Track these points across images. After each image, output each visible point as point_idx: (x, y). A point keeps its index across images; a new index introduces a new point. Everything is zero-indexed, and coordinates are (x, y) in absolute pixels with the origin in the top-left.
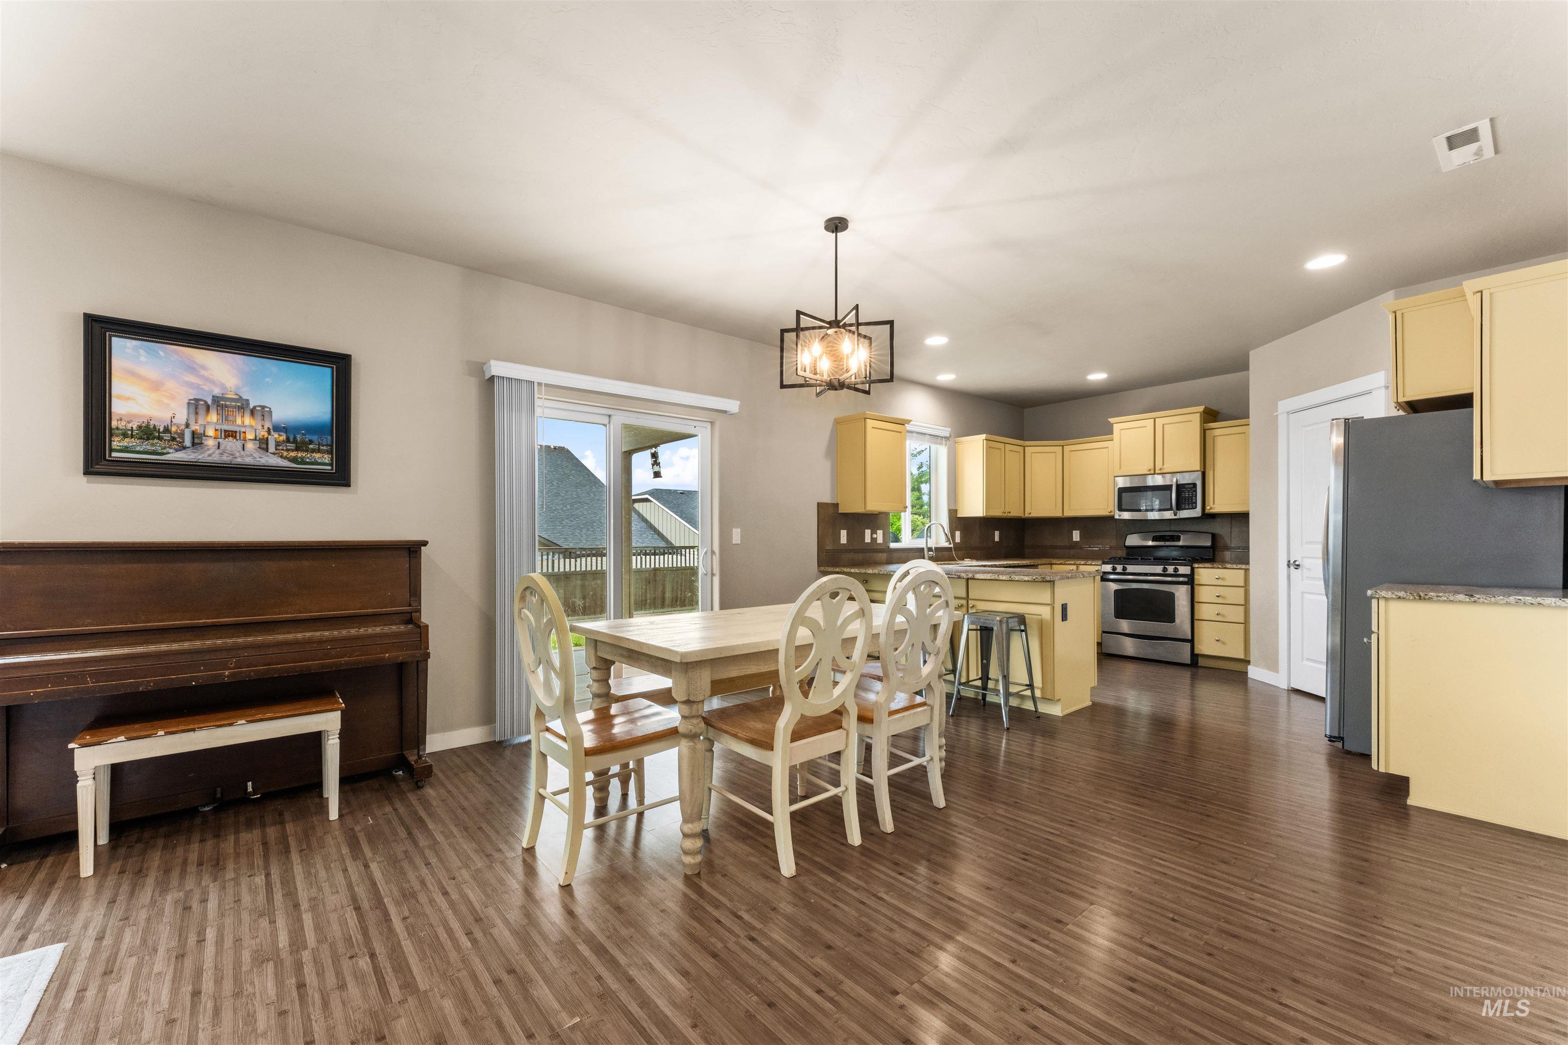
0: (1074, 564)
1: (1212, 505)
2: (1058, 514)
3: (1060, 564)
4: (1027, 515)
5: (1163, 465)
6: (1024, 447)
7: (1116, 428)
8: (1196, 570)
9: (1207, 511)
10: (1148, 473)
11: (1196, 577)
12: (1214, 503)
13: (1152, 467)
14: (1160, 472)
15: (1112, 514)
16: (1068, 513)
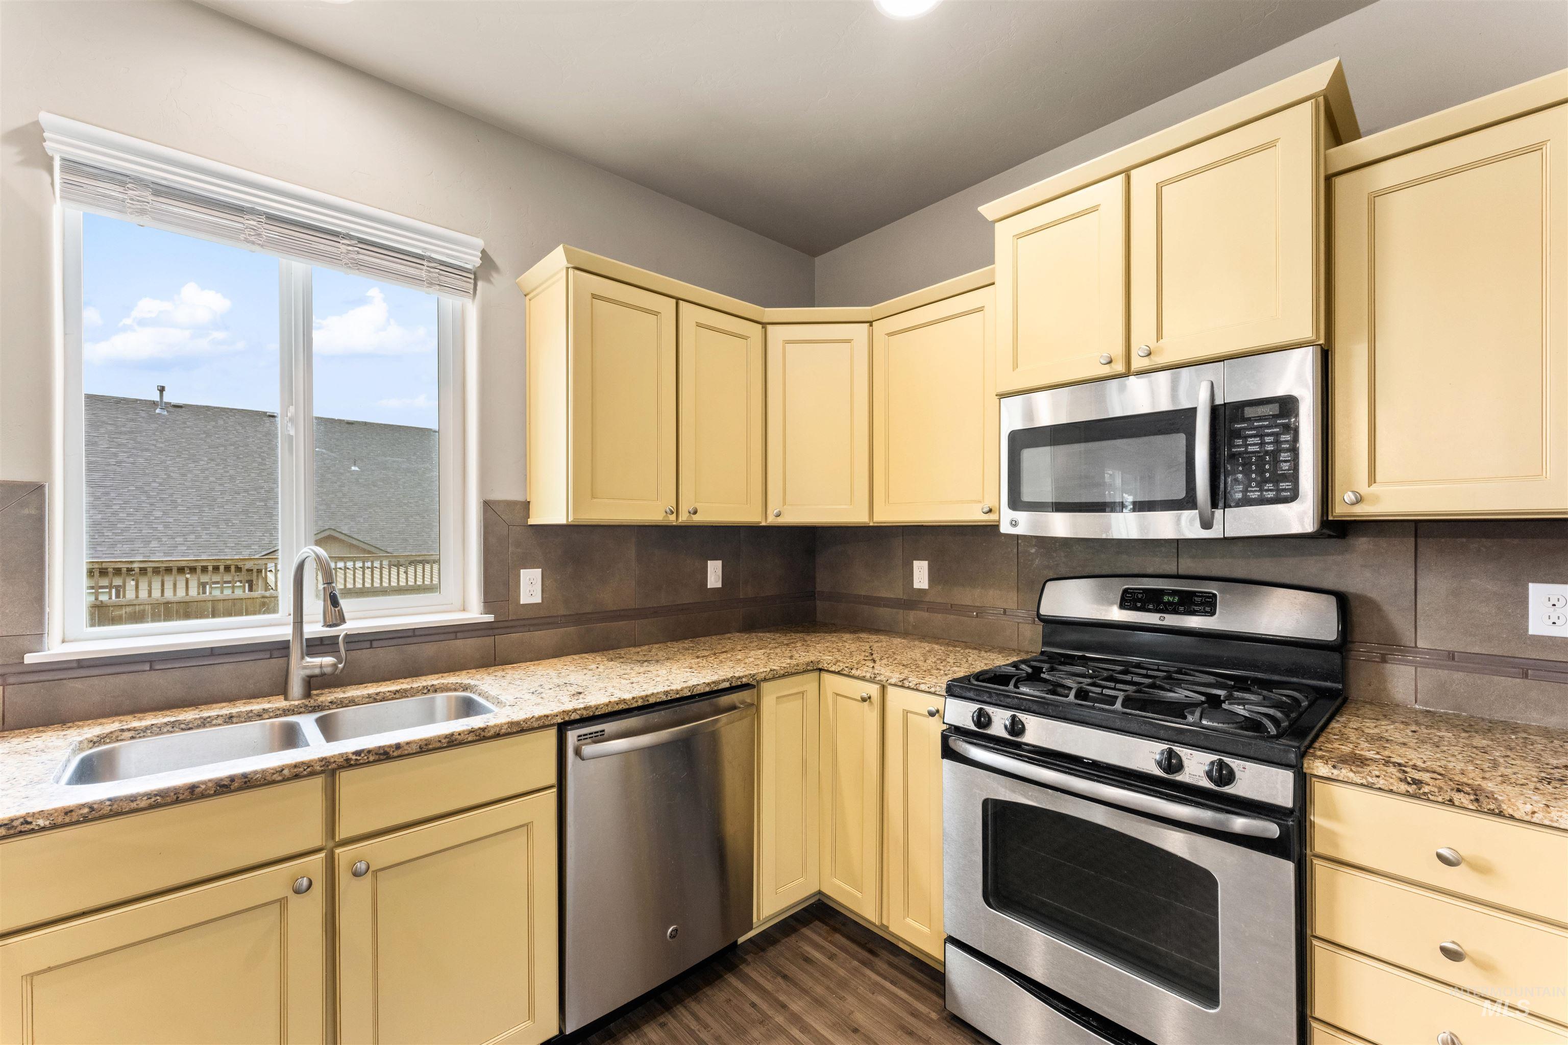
0: (872, 680)
1: (1363, 488)
2: (856, 516)
3: (838, 673)
4: (771, 520)
5: (1159, 336)
6: (764, 325)
7: (1003, 234)
8: (1319, 790)
9: (1341, 509)
10: (1106, 370)
11: (1318, 819)
12: (1372, 478)
13: (1118, 350)
14: (1144, 363)
15: (992, 517)
16: (885, 516)
